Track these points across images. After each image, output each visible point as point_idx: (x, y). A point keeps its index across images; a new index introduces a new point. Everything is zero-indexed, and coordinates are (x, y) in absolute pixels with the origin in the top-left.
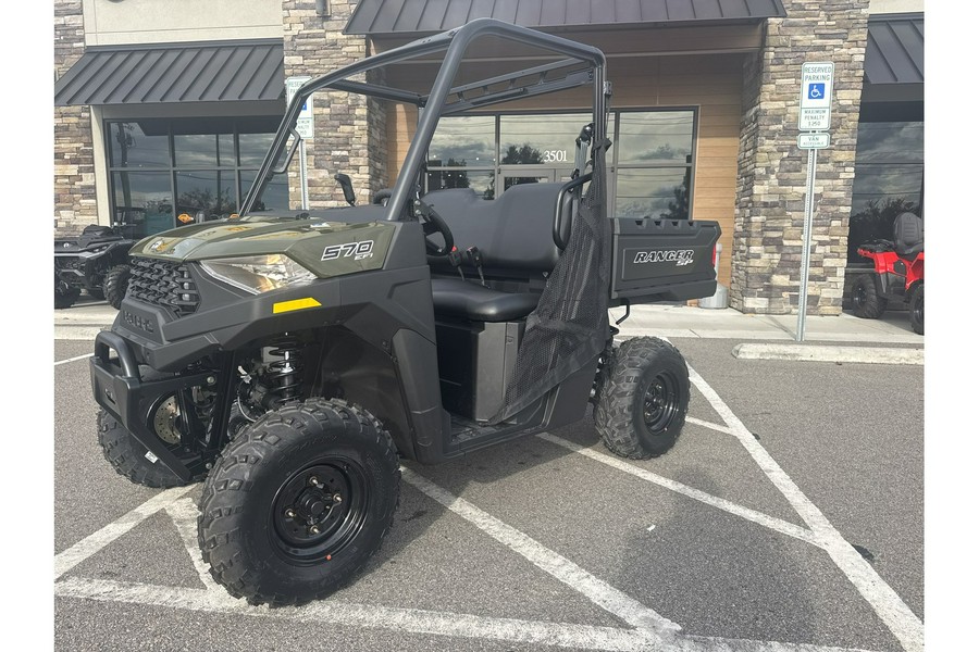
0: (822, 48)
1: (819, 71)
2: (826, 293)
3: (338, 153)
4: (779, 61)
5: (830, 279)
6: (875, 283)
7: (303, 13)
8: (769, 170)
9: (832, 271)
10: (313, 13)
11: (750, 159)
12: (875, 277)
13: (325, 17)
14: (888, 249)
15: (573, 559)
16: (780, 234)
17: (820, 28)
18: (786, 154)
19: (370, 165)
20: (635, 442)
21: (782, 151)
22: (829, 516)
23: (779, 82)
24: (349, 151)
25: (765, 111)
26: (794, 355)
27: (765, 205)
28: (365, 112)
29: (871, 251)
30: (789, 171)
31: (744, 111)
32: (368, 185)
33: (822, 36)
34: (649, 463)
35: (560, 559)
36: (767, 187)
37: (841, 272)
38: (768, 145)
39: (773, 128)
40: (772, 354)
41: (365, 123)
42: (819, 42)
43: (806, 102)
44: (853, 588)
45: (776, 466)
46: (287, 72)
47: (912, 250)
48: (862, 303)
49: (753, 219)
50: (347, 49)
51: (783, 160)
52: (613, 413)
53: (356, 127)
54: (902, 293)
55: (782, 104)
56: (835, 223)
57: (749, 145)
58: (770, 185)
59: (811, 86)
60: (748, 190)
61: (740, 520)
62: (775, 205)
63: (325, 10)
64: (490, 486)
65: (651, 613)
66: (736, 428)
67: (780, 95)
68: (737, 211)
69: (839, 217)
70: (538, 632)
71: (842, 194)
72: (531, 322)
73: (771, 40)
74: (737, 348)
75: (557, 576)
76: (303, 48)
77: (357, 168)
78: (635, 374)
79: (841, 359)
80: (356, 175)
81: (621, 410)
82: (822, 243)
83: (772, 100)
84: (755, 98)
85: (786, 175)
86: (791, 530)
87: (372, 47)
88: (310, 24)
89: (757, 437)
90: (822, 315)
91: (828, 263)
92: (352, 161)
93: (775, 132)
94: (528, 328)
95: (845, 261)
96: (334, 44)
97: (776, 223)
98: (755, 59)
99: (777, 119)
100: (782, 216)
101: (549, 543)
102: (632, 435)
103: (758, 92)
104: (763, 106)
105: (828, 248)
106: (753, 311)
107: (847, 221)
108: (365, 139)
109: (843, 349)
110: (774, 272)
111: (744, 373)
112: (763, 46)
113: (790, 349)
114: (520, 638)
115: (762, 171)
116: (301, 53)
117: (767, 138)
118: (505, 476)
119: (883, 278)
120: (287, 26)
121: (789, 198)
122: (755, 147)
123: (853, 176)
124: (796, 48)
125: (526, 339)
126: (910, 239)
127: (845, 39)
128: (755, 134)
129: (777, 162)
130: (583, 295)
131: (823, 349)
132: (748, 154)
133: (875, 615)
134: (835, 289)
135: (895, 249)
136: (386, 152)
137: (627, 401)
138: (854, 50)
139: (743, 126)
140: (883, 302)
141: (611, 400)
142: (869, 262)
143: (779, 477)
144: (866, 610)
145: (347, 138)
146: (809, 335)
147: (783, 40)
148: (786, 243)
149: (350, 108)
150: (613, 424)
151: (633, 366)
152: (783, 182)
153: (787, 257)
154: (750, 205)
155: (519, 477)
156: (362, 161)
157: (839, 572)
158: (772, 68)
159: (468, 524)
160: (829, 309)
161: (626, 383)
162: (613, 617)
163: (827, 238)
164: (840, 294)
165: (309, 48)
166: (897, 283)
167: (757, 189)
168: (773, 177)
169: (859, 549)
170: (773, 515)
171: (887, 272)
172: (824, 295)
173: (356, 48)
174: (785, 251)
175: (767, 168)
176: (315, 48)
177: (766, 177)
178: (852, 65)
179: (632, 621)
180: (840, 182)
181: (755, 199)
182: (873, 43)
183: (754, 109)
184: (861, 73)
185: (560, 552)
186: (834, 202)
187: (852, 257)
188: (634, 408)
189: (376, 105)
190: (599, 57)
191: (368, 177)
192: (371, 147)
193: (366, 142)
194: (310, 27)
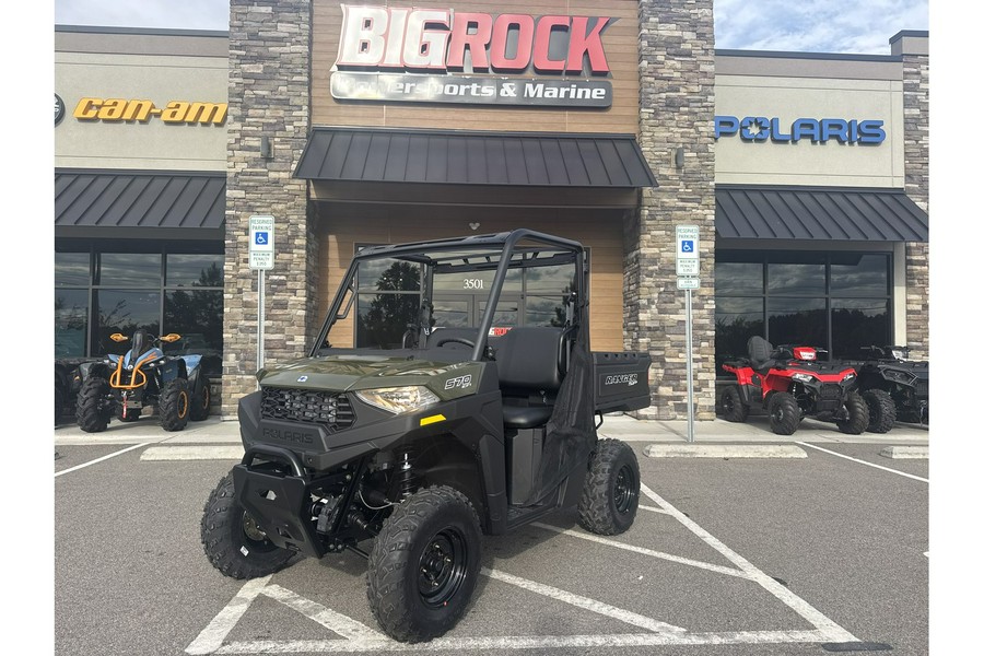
0: (684, 209)
1: (687, 231)
2: (702, 402)
3: (276, 277)
4: (652, 217)
5: (704, 390)
6: (739, 392)
7: (247, 154)
8: (650, 302)
9: (705, 383)
10: (258, 155)
11: (634, 291)
12: (738, 387)
13: (268, 159)
14: (745, 365)
15: (598, 600)
16: (662, 353)
17: (681, 194)
18: (662, 289)
19: (307, 288)
20: (610, 520)
21: (659, 286)
22: (752, 561)
23: (653, 233)
24: (287, 276)
25: (644, 255)
26: (692, 453)
27: (649, 329)
28: (304, 242)
29: (733, 367)
30: (665, 302)
31: (626, 253)
32: (304, 307)
33: (683, 200)
34: (619, 537)
35: (589, 601)
36: (649, 315)
37: (712, 384)
38: (648, 281)
39: (651, 268)
40: (675, 452)
41: (304, 252)
42: (681, 204)
43: (680, 254)
44: (780, 601)
45: (707, 534)
46: (229, 204)
47: (763, 366)
48: (731, 410)
49: (641, 340)
50: (288, 187)
51: (660, 293)
52: (594, 498)
53: (295, 256)
54: (760, 400)
55: (656, 250)
56: (704, 344)
57: (632, 281)
58: (652, 313)
59: (683, 243)
60: (634, 316)
61: (697, 569)
62: (656, 329)
63: (269, 152)
64: (512, 560)
65: (663, 624)
66: (669, 509)
67: (655, 243)
68: (625, 333)
69: (707, 339)
70: (599, 640)
71: (707, 321)
72: (550, 428)
73: (645, 201)
74: (647, 448)
75: (593, 609)
76: (246, 184)
77: (294, 291)
78: (608, 467)
79: (727, 456)
80: (293, 298)
81: (600, 495)
82: (696, 361)
83: (649, 247)
84: (635, 244)
85: (664, 306)
86: (732, 572)
87: (312, 186)
88: (254, 163)
89: (687, 515)
90: (701, 420)
91: (702, 376)
92: (289, 285)
93: (652, 271)
94: (548, 432)
95: (714, 375)
96: (276, 182)
97: (659, 344)
98: (633, 213)
99: (654, 261)
100: (662, 338)
101: (577, 591)
102: (608, 515)
103: (638, 240)
104: (642, 251)
105: (700, 364)
106: (646, 417)
107: (712, 342)
108: (303, 266)
109: (728, 447)
110: (660, 384)
111: (659, 469)
112: (639, 205)
113: (688, 448)
114: (590, 644)
115: (645, 302)
116: (242, 188)
117: (647, 276)
118: (518, 553)
119: (744, 388)
120: (231, 164)
121: (667, 323)
122: (638, 283)
123: (714, 307)
124: (664, 208)
125: (548, 440)
126: (761, 357)
127: (699, 203)
128: (637, 272)
129: (656, 295)
130: (579, 409)
131: (713, 448)
132: (632, 287)
133: (796, 613)
134: (709, 398)
135: (751, 365)
136: (317, 276)
137: (603, 488)
138: (707, 211)
139: (625, 265)
140: (746, 407)
141: (591, 487)
142: (734, 376)
143: (711, 540)
144: (791, 611)
145: (286, 264)
146: (698, 437)
147: (654, 201)
148: (667, 360)
149: (289, 238)
150: (594, 506)
151: (605, 460)
152: (661, 311)
153: (669, 372)
154: (637, 329)
155: (529, 553)
156: (300, 285)
157: (768, 593)
158: (648, 222)
159: (512, 585)
160: (705, 415)
161: (602, 475)
162: (641, 628)
163: (698, 356)
164: (712, 402)
165: (251, 184)
166: (755, 392)
167: (642, 316)
168: (654, 306)
169: (776, 579)
170: (717, 564)
171: (747, 384)
172: (701, 403)
173: (297, 187)
174: (668, 366)
175: (648, 300)
176: (257, 184)
177: (649, 307)
178: (706, 223)
179: (654, 629)
180: (705, 312)
181: (641, 324)
182: (720, 208)
183: (635, 253)
184: (713, 228)
185: (587, 596)
186: (701, 327)
187: (720, 371)
188: (608, 493)
189: (312, 236)
190: (579, 248)
191: (305, 299)
192: (308, 273)
193: (304, 268)
194: (253, 166)
